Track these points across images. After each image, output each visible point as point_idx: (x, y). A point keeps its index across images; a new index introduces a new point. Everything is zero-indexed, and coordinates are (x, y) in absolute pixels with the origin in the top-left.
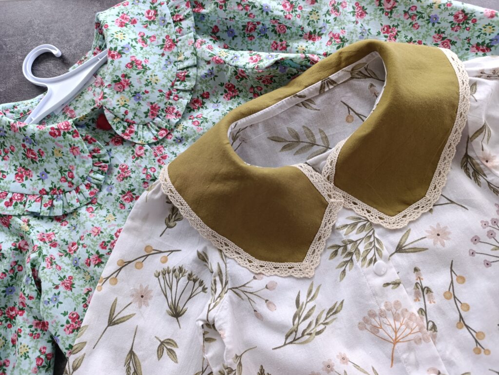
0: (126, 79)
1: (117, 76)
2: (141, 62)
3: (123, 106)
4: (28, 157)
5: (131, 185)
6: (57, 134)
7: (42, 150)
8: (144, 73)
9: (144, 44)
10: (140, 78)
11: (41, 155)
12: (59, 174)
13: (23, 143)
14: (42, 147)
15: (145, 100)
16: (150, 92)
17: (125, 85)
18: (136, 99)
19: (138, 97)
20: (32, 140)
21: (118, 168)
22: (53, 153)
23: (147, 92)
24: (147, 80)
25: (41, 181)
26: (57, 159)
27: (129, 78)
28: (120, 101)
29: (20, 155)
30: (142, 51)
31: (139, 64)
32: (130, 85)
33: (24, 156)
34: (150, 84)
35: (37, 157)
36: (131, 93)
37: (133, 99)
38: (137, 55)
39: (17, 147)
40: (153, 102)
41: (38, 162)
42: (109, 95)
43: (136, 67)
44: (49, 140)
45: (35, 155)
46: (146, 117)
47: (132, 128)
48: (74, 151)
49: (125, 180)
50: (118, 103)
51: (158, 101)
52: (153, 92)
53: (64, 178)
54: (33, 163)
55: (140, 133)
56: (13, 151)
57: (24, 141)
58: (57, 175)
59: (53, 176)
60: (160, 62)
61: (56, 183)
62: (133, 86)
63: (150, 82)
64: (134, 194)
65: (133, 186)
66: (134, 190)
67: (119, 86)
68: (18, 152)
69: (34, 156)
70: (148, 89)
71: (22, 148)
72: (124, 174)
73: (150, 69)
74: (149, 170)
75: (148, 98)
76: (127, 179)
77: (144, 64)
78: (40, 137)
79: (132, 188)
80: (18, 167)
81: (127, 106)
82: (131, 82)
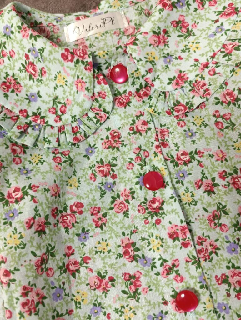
0: (166, 36)
1: (159, 28)
2: (188, 25)
3: (151, 62)
4: (26, 70)
5: (115, 159)
6: (70, 58)
7: (46, 69)
8: (185, 38)
9: (201, 6)
10: (179, 42)
11: (42, 75)
12: (52, 103)
13: (28, 53)
14: (46, 66)
15: (175, 66)
16: (184, 60)
17: (162, 41)
18: (165, 62)
19: (168, 60)
20: (39, 54)
21: (109, 132)
22: (56, 77)
23: (180, 58)
24: (186, 46)
25: (28, 101)
26: (57, 86)
27: (169, 36)
28: (150, 54)
29: (18, 65)
30: (195, 13)
31: (185, 27)
32: (166, 43)
33: (22, 68)
34: (187, 51)
35: (37, 75)
36: (163, 53)
37: (163, 59)
38: (187, 15)
39: (19, 54)
40: (183, 70)
41: (35, 80)
42: (142, 43)
43: (181, 28)
44: (57, 62)
45: (35, 71)
46: (169, 84)
47: (148, 90)
48: (80, 84)
49: (111, 150)
50: (147, 56)
51: (188, 70)
52: (187, 59)
53: (55, 109)
54: (30, 79)
55: (154, 100)
56: (11, 56)
57: (29, 51)
58: (49, 103)
59: (43, 102)
60: (209, 29)
61: (42, 110)
62: (168, 47)
63: (189, 49)
64: (113, 171)
65: (116, 160)
66: (115, 165)
67: (156, 39)
68: (16, 60)
69: (33, 72)
70: (183, 55)
71: (24, 59)
72: (112, 142)
73: (194, 35)
74: (142, 152)
75: (179, 65)
76: (113, 149)
77: (190, 28)
78: (49, 55)
79: (115, 162)
80: (9, 77)
81: (153, 63)
82: (168, 42)
